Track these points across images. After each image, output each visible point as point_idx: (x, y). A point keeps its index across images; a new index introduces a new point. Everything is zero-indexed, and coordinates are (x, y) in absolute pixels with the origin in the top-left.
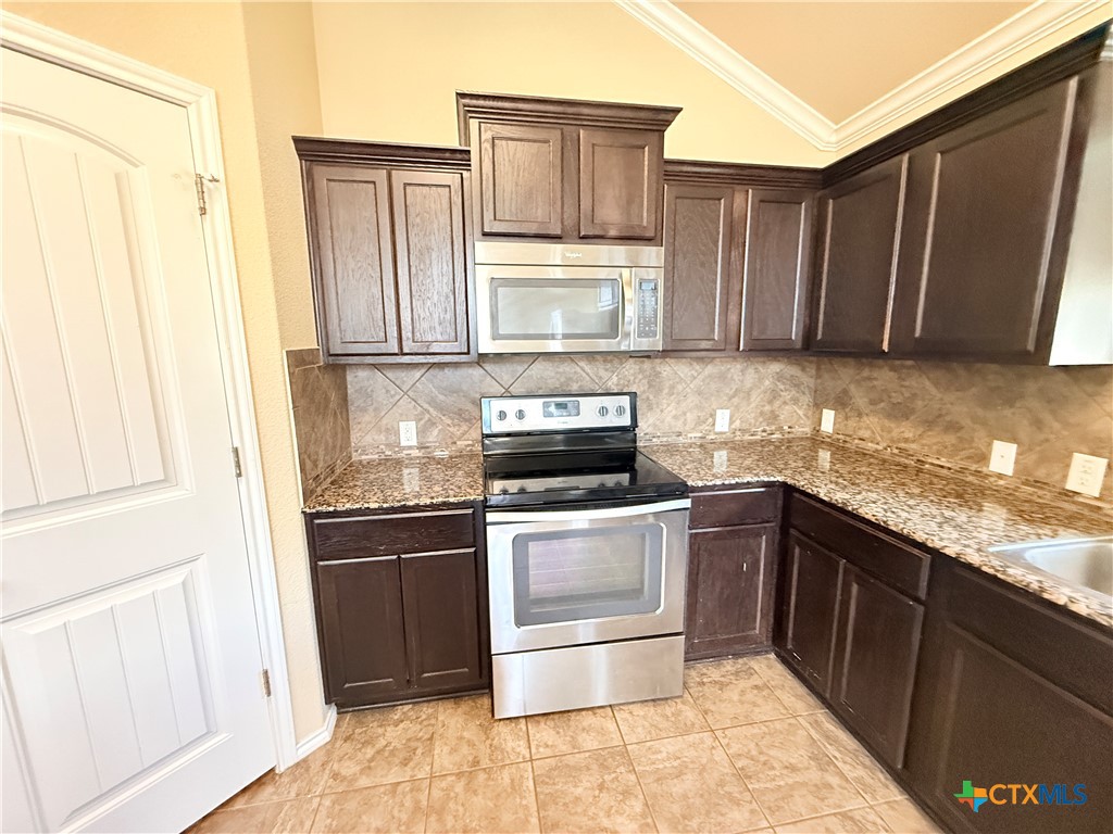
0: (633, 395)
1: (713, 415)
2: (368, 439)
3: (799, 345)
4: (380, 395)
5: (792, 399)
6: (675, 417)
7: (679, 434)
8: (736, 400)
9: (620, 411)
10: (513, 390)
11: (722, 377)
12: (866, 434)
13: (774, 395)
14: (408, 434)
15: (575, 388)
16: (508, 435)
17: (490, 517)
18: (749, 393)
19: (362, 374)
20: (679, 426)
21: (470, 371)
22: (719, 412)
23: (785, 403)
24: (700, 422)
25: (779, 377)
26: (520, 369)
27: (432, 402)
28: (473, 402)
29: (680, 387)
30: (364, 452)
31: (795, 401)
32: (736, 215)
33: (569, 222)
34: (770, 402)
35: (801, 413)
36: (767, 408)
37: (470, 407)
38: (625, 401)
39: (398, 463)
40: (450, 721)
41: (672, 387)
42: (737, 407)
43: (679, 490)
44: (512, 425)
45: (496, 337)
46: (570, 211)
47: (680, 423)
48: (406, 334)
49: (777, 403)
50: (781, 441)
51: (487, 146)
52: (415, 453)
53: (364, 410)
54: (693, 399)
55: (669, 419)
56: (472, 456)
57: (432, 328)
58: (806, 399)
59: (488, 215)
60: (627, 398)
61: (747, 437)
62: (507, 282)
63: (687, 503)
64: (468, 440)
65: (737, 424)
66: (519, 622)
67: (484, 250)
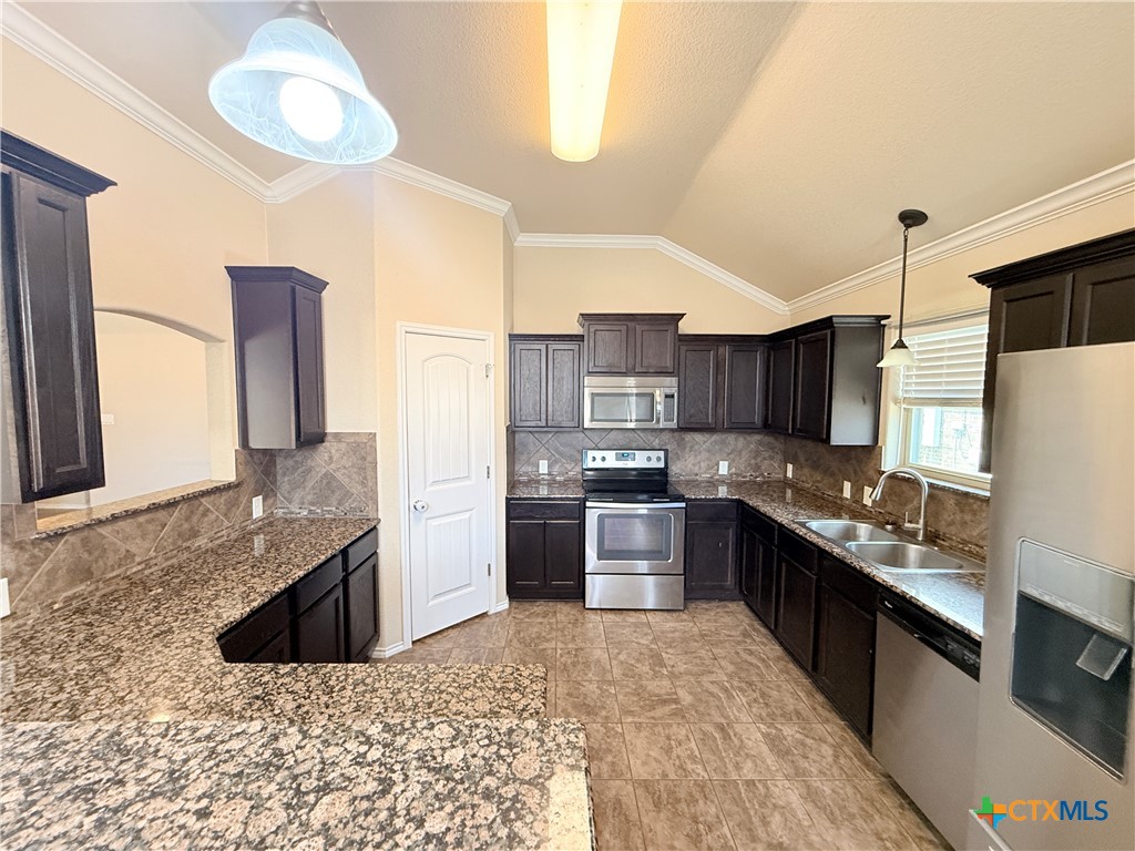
0: (666, 451)
1: (718, 464)
2: (523, 469)
3: (760, 426)
4: (531, 447)
5: (770, 456)
6: (694, 465)
7: (697, 475)
8: (732, 456)
9: (659, 459)
10: (600, 446)
11: (723, 442)
12: (804, 478)
13: (757, 454)
14: (543, 467)
15: (634, 446)
16: (596, 469)
17: (588, 504)
18: (740, 452)
19: (523, 435)
20: (696, 470)
21: (577, 434)
22: (721, 463)
23: (765, 459)
24: (710, 468)
25: (760, 443)
26: (604, 434)
27: (556, 450)
28: (578, 451)
29: (696, 447)
30: (521, 475)
31: (772, 458)
32: (720, 359)
33: (630, 366)
34: (755, 458)
35: (776, 465)
36: (753, 461)
37: (576, 454)
38: (662, 454)
39: (538, 482)
40: (564, 611)
41: (691, 447)
42: (733, 460)
43: (680, 498)
44: (599, 464)
45: (592, 420)
46: (631, 361)
47: (697, 468)
48: (549, 418)
49: (759, 459)
50: (764, 483)
51: (592, 334)
52: (546, 477)
53: (522, 453)
54: (705, 455)
55: (690, 466)
56: (576, 481)
57: (562, 415)
58: (779, 457)
59: (591, 364)
60: (662, 452)
61: (740, 479)
62: (598, 395)
63: (683, 505)
64: (574, 472)
65: (733, 470)
66: (599, 559)
67: (587, 380)
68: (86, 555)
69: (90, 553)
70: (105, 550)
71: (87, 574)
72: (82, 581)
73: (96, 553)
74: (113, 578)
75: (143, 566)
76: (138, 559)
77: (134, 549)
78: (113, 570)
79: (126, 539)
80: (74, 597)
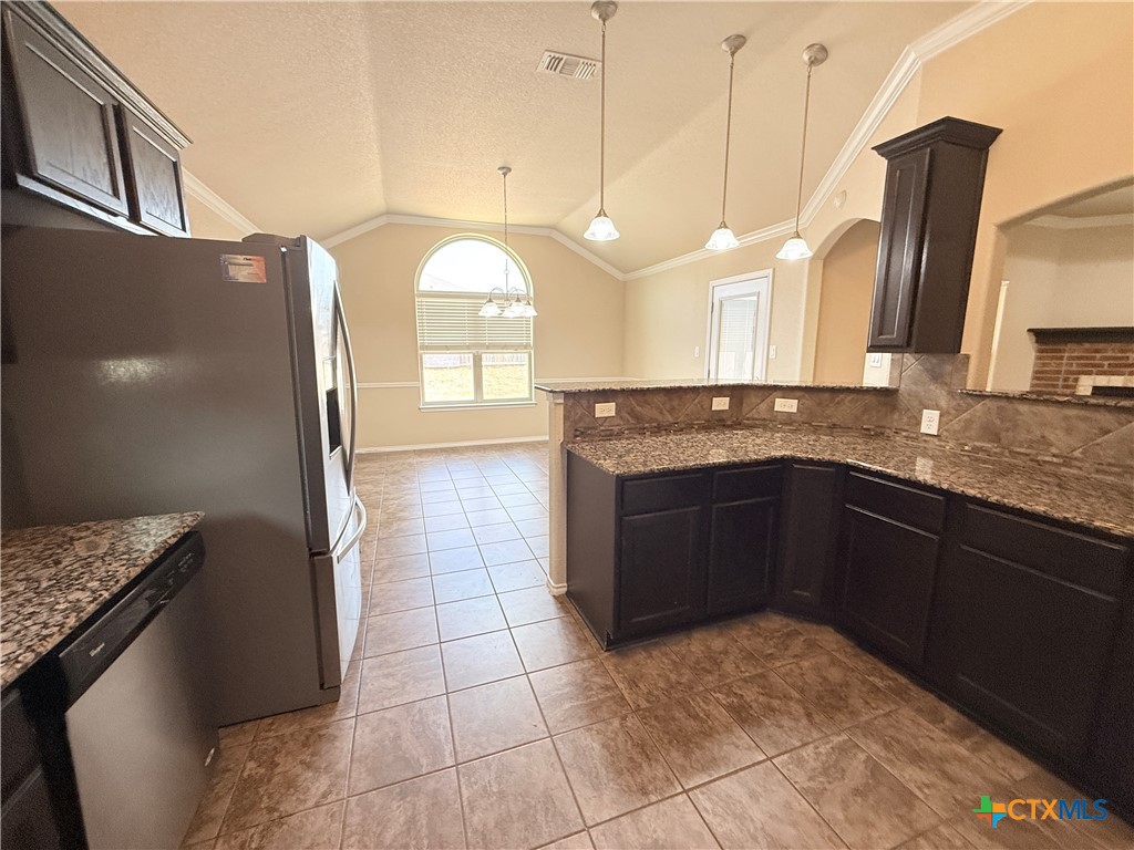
68: (998, 422)
69: (1002, 421)
70: (1016, 426)
71: (996, 438)
72: (990, 441)
73: (1008, 425)
74: (1022, 454)
75: (1061, 461)
76: (1054, 450)
77: (1052, 437)
78: (1021, 446)
79: (1044, 424)
80: (981, 449)
